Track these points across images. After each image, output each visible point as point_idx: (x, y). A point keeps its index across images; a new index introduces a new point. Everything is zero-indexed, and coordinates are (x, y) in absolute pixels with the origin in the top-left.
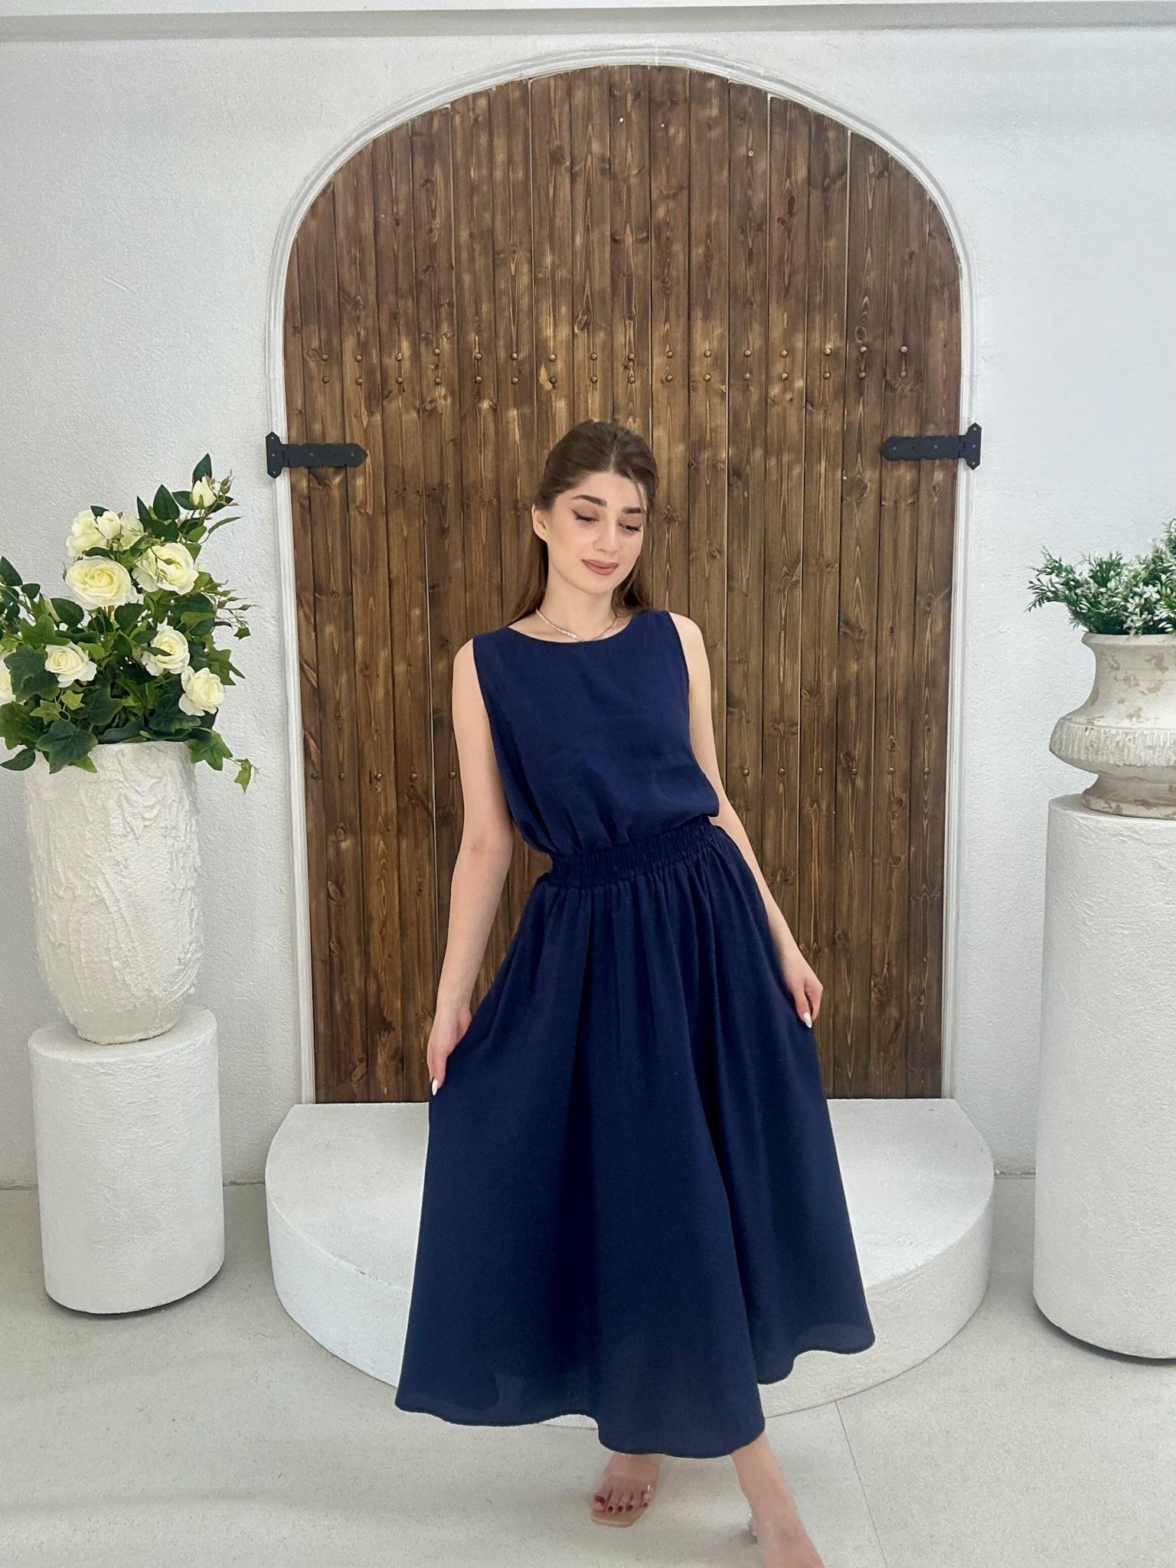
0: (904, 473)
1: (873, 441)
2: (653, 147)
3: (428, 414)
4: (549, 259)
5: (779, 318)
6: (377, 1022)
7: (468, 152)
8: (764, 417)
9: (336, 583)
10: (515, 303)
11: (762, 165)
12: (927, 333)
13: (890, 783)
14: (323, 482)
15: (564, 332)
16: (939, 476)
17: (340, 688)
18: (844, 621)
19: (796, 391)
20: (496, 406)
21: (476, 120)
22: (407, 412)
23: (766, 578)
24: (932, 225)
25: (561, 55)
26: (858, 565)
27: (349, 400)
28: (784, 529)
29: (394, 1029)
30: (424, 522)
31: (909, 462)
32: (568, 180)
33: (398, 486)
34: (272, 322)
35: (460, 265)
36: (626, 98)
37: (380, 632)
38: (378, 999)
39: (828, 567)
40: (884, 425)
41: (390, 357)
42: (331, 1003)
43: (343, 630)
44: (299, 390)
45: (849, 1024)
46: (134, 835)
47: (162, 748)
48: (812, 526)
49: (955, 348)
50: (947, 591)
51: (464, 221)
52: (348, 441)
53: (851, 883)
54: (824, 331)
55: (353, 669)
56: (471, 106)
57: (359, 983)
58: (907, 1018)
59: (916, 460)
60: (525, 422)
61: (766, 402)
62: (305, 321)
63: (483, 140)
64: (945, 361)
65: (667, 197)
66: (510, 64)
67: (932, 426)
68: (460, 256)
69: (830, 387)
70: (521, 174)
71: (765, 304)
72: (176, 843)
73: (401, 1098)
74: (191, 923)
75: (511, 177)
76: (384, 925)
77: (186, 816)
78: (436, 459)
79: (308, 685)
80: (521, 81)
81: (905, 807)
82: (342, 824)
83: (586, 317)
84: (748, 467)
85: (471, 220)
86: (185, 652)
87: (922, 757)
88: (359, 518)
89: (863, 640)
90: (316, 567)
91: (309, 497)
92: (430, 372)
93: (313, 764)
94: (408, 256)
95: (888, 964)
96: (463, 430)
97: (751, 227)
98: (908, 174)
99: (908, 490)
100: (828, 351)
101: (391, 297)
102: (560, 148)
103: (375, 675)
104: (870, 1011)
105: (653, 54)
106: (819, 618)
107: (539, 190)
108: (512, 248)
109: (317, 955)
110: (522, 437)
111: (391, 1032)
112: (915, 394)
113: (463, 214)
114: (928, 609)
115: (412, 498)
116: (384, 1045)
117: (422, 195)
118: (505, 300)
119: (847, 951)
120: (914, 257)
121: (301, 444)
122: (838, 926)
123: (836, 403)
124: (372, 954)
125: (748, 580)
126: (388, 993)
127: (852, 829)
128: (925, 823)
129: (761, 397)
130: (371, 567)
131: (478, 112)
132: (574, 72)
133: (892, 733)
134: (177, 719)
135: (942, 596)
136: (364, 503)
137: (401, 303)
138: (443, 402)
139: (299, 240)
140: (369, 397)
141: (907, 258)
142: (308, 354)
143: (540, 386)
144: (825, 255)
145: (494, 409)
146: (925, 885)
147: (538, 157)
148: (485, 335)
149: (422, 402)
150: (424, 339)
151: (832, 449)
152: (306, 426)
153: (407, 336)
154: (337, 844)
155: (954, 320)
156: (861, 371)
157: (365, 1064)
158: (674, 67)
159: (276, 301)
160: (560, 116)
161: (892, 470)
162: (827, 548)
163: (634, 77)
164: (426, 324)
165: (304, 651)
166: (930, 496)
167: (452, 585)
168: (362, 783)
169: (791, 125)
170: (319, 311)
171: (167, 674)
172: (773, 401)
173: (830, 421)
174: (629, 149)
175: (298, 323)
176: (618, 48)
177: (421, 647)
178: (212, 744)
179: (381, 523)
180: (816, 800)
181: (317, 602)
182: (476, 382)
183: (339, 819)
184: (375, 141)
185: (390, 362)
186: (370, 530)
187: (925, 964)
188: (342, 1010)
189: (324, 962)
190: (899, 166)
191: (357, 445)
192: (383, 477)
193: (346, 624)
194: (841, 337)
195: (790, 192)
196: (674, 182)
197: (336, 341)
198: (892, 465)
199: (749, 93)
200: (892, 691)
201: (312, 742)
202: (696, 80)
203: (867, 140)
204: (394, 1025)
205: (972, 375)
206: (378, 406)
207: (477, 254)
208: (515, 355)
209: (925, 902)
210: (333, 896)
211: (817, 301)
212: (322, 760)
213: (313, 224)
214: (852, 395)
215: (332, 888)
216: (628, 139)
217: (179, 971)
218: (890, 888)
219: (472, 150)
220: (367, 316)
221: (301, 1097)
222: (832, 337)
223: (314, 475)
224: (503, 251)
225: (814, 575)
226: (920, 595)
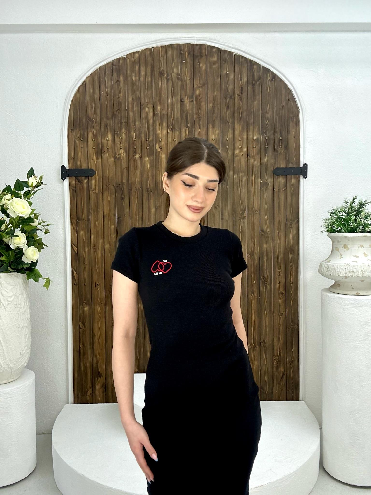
0: (281, 180)
1: (270, 169)
2: (194, 71)
3: (117, 159)
4: (159, 108)
5: (238, 128)
6: (96, 374)
7: (132, 71)
8: (233, 161)
9: (85, 217)
10: (148, 122)
11: (232, 77)
12: (288, 132)
13: (279, 287)
14: (80, 182)
15: (164, 132)
16: (293, 181)
17: (85, 253)
18: (261, 230)
19: (244, 152)
20: (141, 156)
21: (134, 61)
22: (110, 158)
23: (235, 215)
24: (290, 97)
25: (163, 40)
26: (266, 210)
27: (90, 154)
28: (240, 199)
29: (102, 376)
30: (116, 196)
31: (283, 176)
32: (166, 81)
33: (107, 183)
34: (64, 128)
35: (129, 109)
36: (185, 55)
37: (100, 233)
38: (97, 365)
39: (256, 212)
40: (274, 164)
41: (104, 139)
42: (80, 367)
43: (87, 232)
44: (73, 151)
45: (266, 373)
46: (4, 307)
47: (16, 275)
48: (250, 198)
49: (298, 138)
50: (297, 220)
51: (130, 94)
52: (89, 168)
53: (266, 322)
54: (253, 132)
55: (90, 246)
56: (133, 56)
57: (90, 359)
58: (287, 372)
59: (285, 175)
60: (151, 162)
61: (234, 155)
62: (75, 127)
63: (137, 68)
64: (295, 142)
65: (200, 87)
66: (146, 43)
67: (291, 164)
68: (129, 106)
69: (256, 151)
70: (150, 79)
71: (233, 123)
72: (20, 310)
73: (105, 401)
74: (25, 339)
75: (146, 81)
76: (99, 338)
77: (24, 300)
78: (120, 174)
79: (74, 252)
80: (150, 48)
81: (284, 296)
82: (85, 302)
83: (172, 127)
84: (228, 177)
85: (133, 94)
86: (25, 240)
87: (289, 278)
88: (93, 194)
89: (268, 237)
90: (77, 211)
91: (76, 187)
92: (118, 145)
93: (75, 280)
94: (111, 107)
95: (279, 352)
96: (130, 164)
97: (228, 98)
98: (281, 80)
99: (283, 186)
100: (255, 139)
101: (105, 120)
102: (163, 70)
103: (98, 248)
104: (273, 369)
105: (194, 40)
106: (253, 230)
107: (156, 84)
108: (147, 104)
109: (75, 349)
110: (150, 167)
111: (102, 377)
112: (285, 153)
113: (130, 92)
114: (291, 226)
115: (112, 187)
116: (99, 382)
117: (116, 86)
118: (144, 121)
119: (265, 347)
120: (283, 108)
121: (73, 169)
122: (261, 338)
123: (258, 156)
124: (95, 349)
125: (228, 216)
126: (100, 363)
127: (266, 303)
128: (291, 301)
129: (232, 154)
130: (97, 211)
131: (135, 58)
132: (168, 45)
133: (279, 269)
134: (22, 264)
135: (295, 222)
136: (95, 189)
137: (109, 122)
138: (123, 155)
139: (73, 100)
140: (97, 153)
141: (281, 108)
142: (76, 138)
143: (156, 150)
144: (254, 107)
145: (140, 157)
146: (292, 323)
147: (155, 73)
148: (137, 132)
149: (115, 155)
150: (117, 134)
151: (257, 172)
152: (75, 163)
153: (111, 132)
154: (83, 308)
155: (298, 129)
156: (266, 146)
157: (91, 389)
158: (201, 44)
159: (65, 121)
160: (163, 59)
161: (277, 179)
162: (255, 205)
163: (188, 47)
164: (117, 129)
165: (73, 240)
166: (291, 188)
167: (125, 217)
168: (92, 286)
169: (241, 64)
170: (80, 124)
171: (18, 248)
172: (236, 155)
173: (256, 162)
174: (187, 71)
175: (73, 128)
176: (183, 38)
177: (114, 238)
178: (35, 273)
179: (101, 195)
180: (253, 293)
181: (78, 223)
182: (134, 148)
183: (84, 300)
184: (100, 68)
185: (104, 141)
186: (97, 198)
187: (292, 352)
188: (84, 369)
189: (78, 352)
190: (278, 77)
191: (92, 169)
192: (102, 180)
193: (88, 230)
194: (259, 134)
195: (241, 86)
196: (202, 82)
197: (86, 134)
198: (277, 177)
199: (227, 53)
200: (279, 255)
201: (75, 273)
202: (209, 49)
203: (267, 69)
204: (103, 375)
205: (304, 147)
206: (100, 156)
207: (135, 105)
208: (148, 139)
209: (292, 329)
210: (81, 328)
211: (251, 122)
212: (78, 279)
213: (78, 95)
214: (263, 154)
215: (81, 324)
216: (186, 67)
217: (20, 357)
218: (280, 324)
219: (133, 71)
220: (97, 126)
221: (68, 402)
222: (256, 134)
223: (78, 180)
224: (144, 105)
225: (251, 214)
226: (288, 221)
